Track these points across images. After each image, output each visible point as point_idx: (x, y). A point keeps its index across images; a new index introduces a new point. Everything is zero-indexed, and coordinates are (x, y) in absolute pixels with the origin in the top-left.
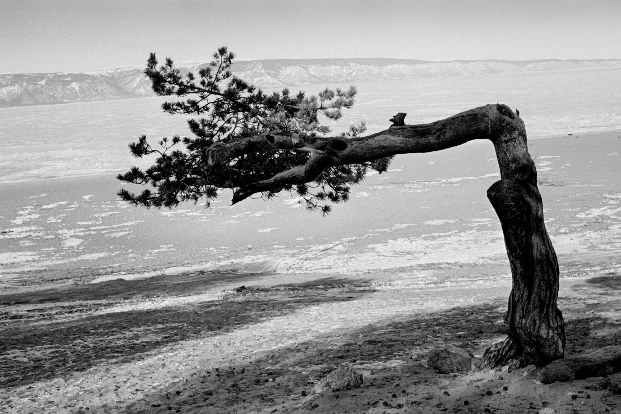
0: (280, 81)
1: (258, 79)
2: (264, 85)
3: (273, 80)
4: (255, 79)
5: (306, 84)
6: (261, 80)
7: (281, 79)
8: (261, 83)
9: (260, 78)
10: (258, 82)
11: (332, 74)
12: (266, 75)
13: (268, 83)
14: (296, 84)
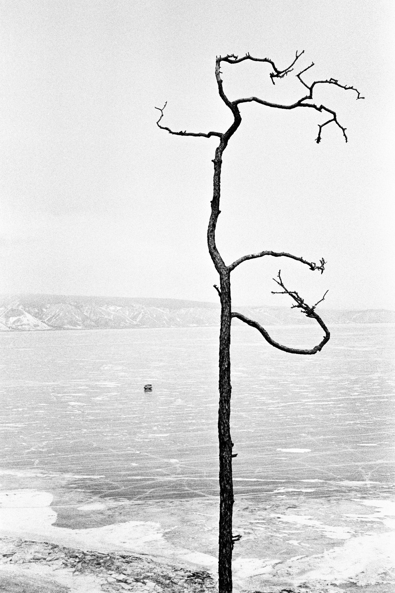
0: (44, 322)
1: (15, 319)
2: (24, 326)
3: (36, 321)
4: (11, 318)
5: (79, 327)
6: (18, 320)
7: (45, 320)
8: (19, 324)
9: (18, 317)
10: (14, 322)
11: (112, 316)
12: (26, 313)
13: (28, 324)
14: (66, 327)
